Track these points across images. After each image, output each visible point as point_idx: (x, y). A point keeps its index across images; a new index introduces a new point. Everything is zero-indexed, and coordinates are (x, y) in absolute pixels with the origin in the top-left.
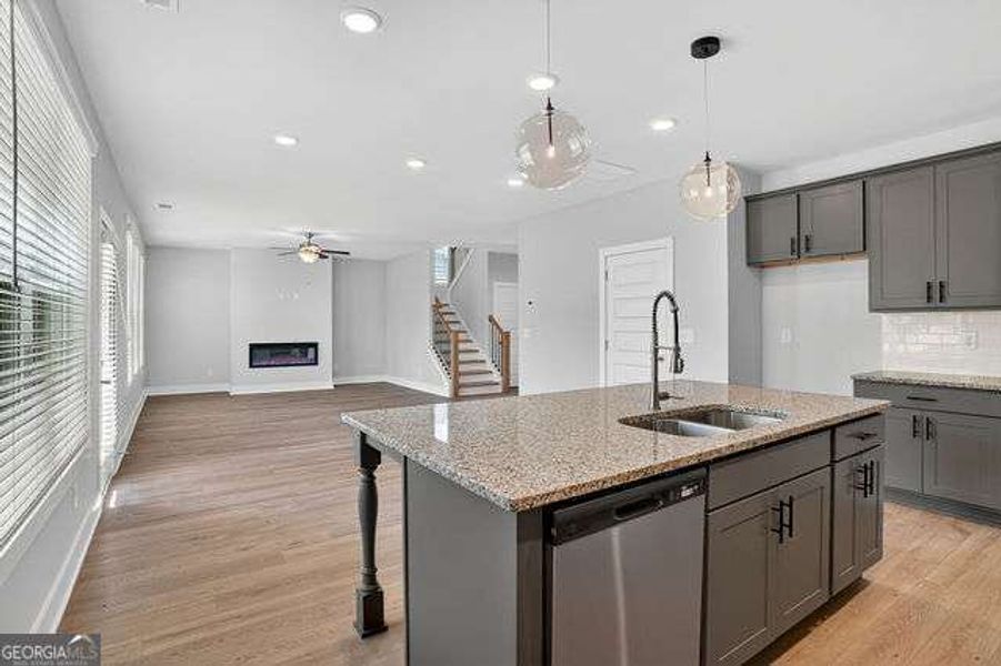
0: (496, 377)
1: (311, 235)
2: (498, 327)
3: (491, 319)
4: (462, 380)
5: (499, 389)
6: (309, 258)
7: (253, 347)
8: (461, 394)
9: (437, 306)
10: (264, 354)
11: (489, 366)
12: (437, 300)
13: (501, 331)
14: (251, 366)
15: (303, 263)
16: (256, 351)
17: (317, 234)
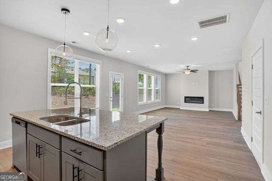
1: (188, 67)
6: (188, 73)
7: (186, 97)
10: (189, 99)
14: (185, 102)
15: (186, 74)
17: (190, 66)
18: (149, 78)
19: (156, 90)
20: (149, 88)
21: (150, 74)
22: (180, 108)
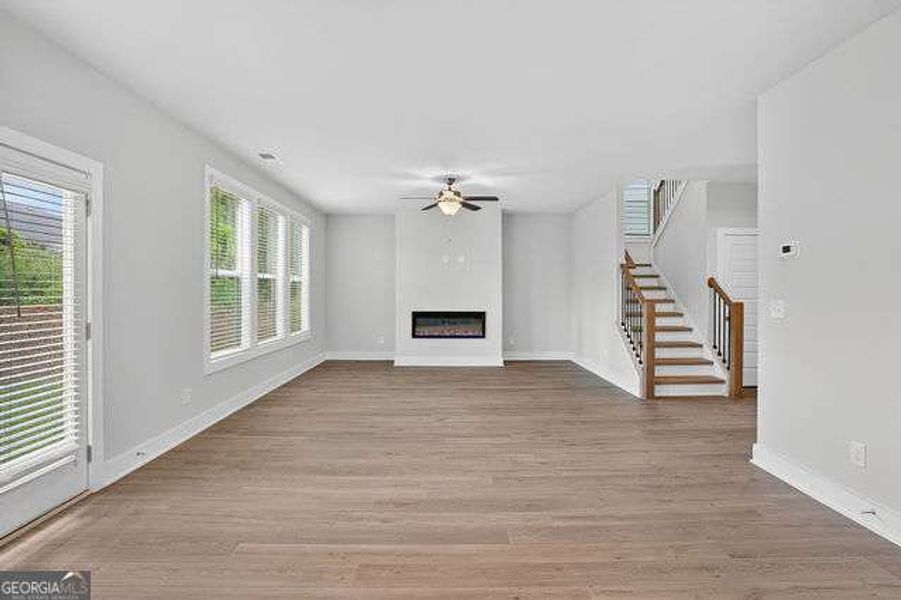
0: (718, 371)
1: (451, 181)
2: (722, 295)
3: (712, 283)
4: (661, 371)
5: (723, 390)
6: (450, 208)
7: (416, 316)
8: (657, 394)
9: (628, 265)
11: (708, 353)
12: (628, 258)
13: (727, 301)
14: (414, 336)
15: (443, 214)
16: (418, 320)
17: (461, 179)
18: (262, 221)
19: (293, 282)
20: (261, 276)
21: (269, 201)
22: (393, 362)
